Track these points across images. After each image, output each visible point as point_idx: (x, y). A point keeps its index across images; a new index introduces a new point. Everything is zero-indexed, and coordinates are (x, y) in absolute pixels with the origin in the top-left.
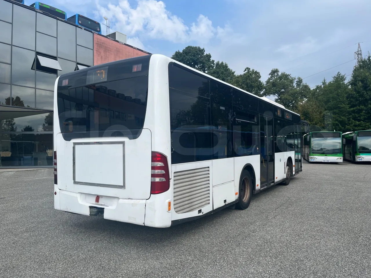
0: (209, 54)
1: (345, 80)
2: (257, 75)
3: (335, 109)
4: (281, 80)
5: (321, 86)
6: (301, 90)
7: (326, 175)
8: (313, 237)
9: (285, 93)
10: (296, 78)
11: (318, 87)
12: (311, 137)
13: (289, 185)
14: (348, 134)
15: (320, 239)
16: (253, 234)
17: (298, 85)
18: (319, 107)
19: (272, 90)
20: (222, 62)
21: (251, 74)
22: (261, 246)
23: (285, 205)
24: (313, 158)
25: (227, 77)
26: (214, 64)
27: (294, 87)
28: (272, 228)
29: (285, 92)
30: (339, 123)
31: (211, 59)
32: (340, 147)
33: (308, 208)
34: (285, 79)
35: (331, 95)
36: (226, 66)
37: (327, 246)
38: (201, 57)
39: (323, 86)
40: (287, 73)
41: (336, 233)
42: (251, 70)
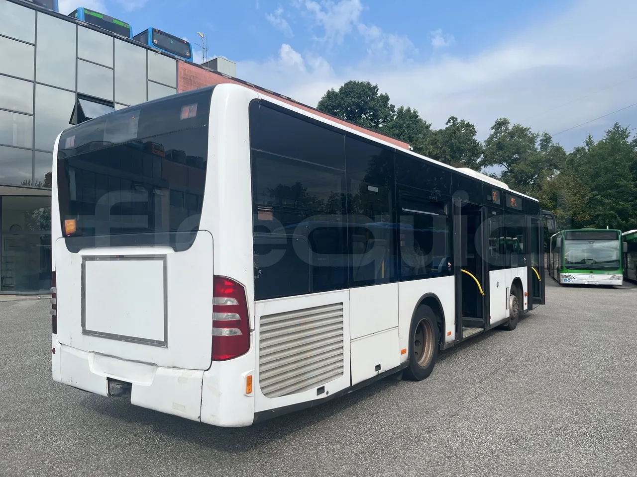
0: (386, 94)
1: (627, 137)
2: (470, 129)
3: (610, 188)
4: (512, 137)
5: (583, 149)
6: (548, 155)
7: (589, 310)
8: (545, 445)
9: (519, 161)
10: (541, 134)
11: (578, 150)
12: (564, 239)
13: (516, 329)
14: (633, 233)
15: (559, 450)
16: (427, 436)
17: (544, 146)
18: (580, 186)
19: (496, 157)
20: (409, 108)
21: (458, 129)
22: (438, 465)
23: (501, 372)
24: (567, 277)
25: (416, 134)
26: (394, 112)
27: (536, 149)
28: (466, 423)
29: (520, 159)
30: (616, 214)
31: (389, 102)
32: (617, 258)
33: (545, 378)
34: (520, 137)
35: (602, 164)
36: (415, 115)
37: (571, 466)
38: (372, 99)
39: (587, 148)
40: (524, 125)
41: (592, 437)
42: (459, 121)
